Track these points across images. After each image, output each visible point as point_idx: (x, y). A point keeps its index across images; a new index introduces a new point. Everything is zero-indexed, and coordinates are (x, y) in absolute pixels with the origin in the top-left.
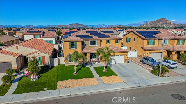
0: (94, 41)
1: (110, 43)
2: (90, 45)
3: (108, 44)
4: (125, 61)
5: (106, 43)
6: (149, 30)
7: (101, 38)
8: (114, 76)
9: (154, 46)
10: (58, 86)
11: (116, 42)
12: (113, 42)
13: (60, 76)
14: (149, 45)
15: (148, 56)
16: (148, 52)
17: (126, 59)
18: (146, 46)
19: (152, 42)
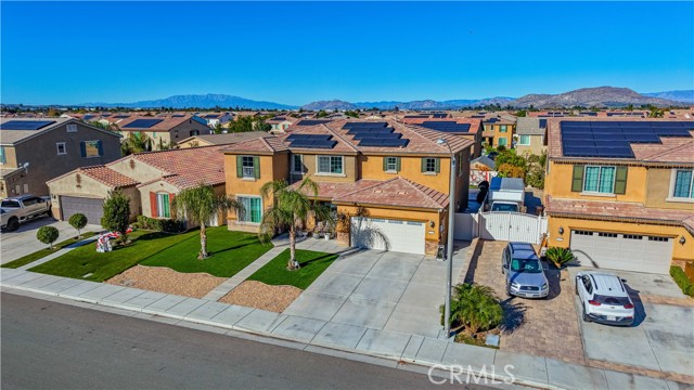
0: (332, 158)
1: (399, 170)
2: (321, 170)
3: (389, 171)
4: (427, 246)
5: (385, 169)
7: (363, 149)
8: (290, 289)
9: (622, 199)
10: (116, 278)
11: (425, 167)
12: (411, 168)
13: (162, 255)
14: (584, 193)
15: (561, 243)
16: (566, 224)
17: (432, 241)
18: (564, 194)
19: (608, 178)
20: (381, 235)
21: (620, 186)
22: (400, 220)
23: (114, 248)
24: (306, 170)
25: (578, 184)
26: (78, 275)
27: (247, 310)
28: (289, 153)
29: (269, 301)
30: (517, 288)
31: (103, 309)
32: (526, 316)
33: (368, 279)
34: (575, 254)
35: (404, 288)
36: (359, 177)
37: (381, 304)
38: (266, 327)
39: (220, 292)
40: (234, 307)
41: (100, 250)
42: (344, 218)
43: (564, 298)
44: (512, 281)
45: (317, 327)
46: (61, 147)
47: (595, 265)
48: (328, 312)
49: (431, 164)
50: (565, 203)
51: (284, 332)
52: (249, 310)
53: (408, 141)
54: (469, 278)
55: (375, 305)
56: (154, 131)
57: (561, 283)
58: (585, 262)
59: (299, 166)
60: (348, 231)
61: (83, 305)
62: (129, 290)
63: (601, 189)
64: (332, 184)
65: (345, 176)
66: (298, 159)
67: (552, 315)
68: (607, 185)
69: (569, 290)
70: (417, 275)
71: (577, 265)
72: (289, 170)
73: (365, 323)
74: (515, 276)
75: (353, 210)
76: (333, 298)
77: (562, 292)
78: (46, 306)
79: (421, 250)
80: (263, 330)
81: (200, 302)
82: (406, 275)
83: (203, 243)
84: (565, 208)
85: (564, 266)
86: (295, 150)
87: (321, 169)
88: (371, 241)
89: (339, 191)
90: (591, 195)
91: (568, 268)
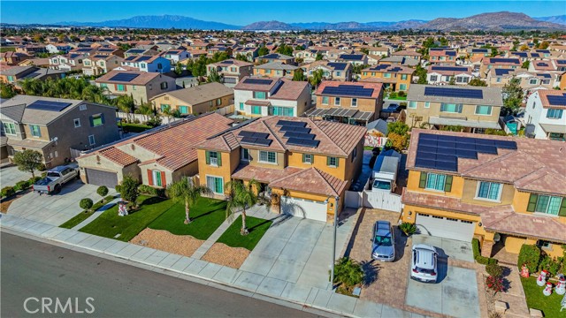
0: (269, 153)
1: (312, 162)
3: (306, 163)
4: (328, 217)
5: (303, 161)
6: (469, 135)
7: (290, 147)
8: (243, 250)
9: (449, 195)
10: (135, 238)
11: (329, 162)
12: (321, 162)
13: (161, 219)
14: (426, 189)
15: (410, 220)
16: (413, 209)
17: (331, 214)
18: (414, 189)
19: (441, 181)
20: (301, 208)
21: (448, 187)
22: (312, 200)
23: (129, 212)
24: (252, 159)
25: (423, 183)
26: (111, 236)
27: (219, 267)
28: (240, 148)
29: (231, 260)
30: (376, 255)
31: (134, 265)
32: (379, 274)
33: (290, 243)
34: (418, 227)
35: (311, 250)
36: (286, 165)
37: (296, 264)
38: (230, 280)
39: (200, 252)
40: (210, 264)
41: (121, 214)
42: (276, 196)
43: (404, 260)
44: (373, 251)
45: (259, 281)
46: (77, 123)
47: (430, 235)
48: (265, 269)
49: (333, 161)
50: (414, 196)
51: (240, 284)
52: (220, 266)
53: (319, 142)
54: (347, 254)
55: (293, 264)
56: (134, 85)
57: (406, 249)
58: (424, 232)
59: (247, 156)
60: (279, 204)
61: (121, 261)
62: (146, 249)
63: (437, 188)
64: (268, 170)
65: (277, 165)
66: (246, 151)
67: (394, 274)
68: (440, 185)
69: (409, 254)
70: (320, 240)
71: (419, 233)
72: (241, 158)
73: (287, 278)
74: (376, 248)
75: (282, 192)
76: (269, 258)
77: (405, 255)
78: (101, 262)
79: (324, 219)
80: (228, 282)
81: (191, 260)
82: (313, 240)
83: (187, 214)
84: (413, 200)
85: (411, 234)
86: (244, 145)
87: (262, 158)
88: (293, 210)
89: (273, 176)
90: (430, 191)
91: (413, 236)
